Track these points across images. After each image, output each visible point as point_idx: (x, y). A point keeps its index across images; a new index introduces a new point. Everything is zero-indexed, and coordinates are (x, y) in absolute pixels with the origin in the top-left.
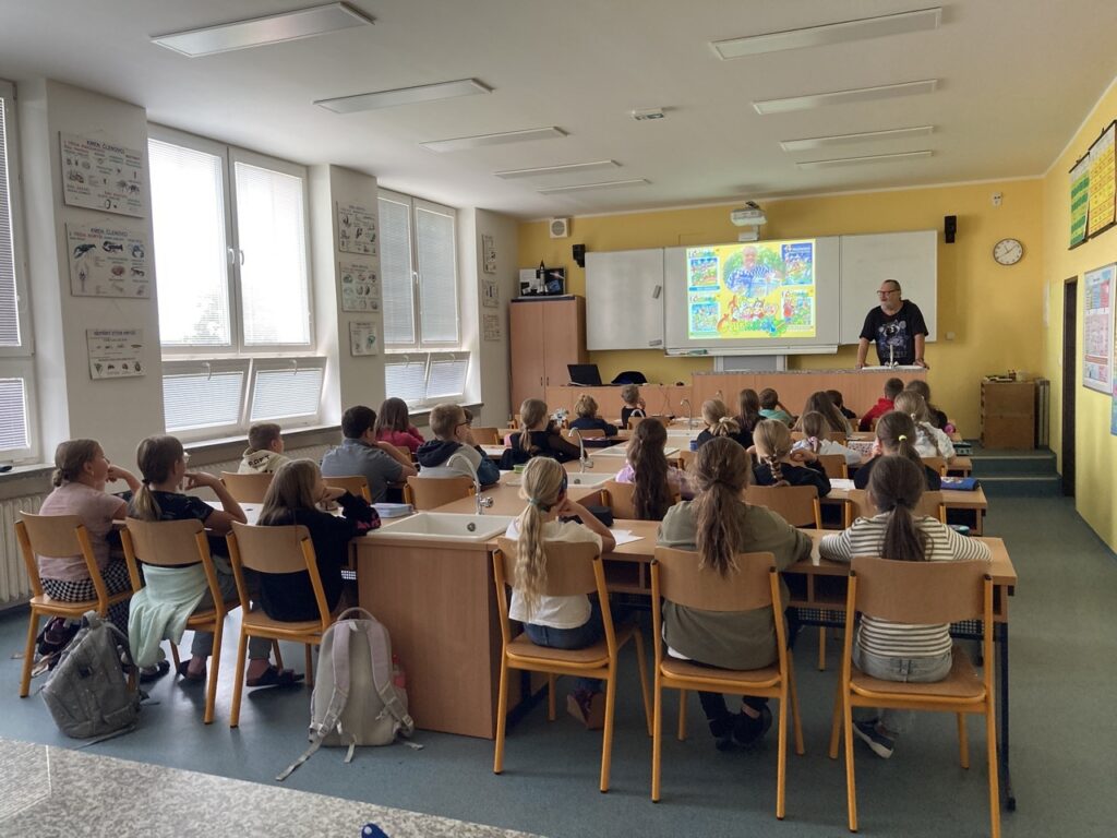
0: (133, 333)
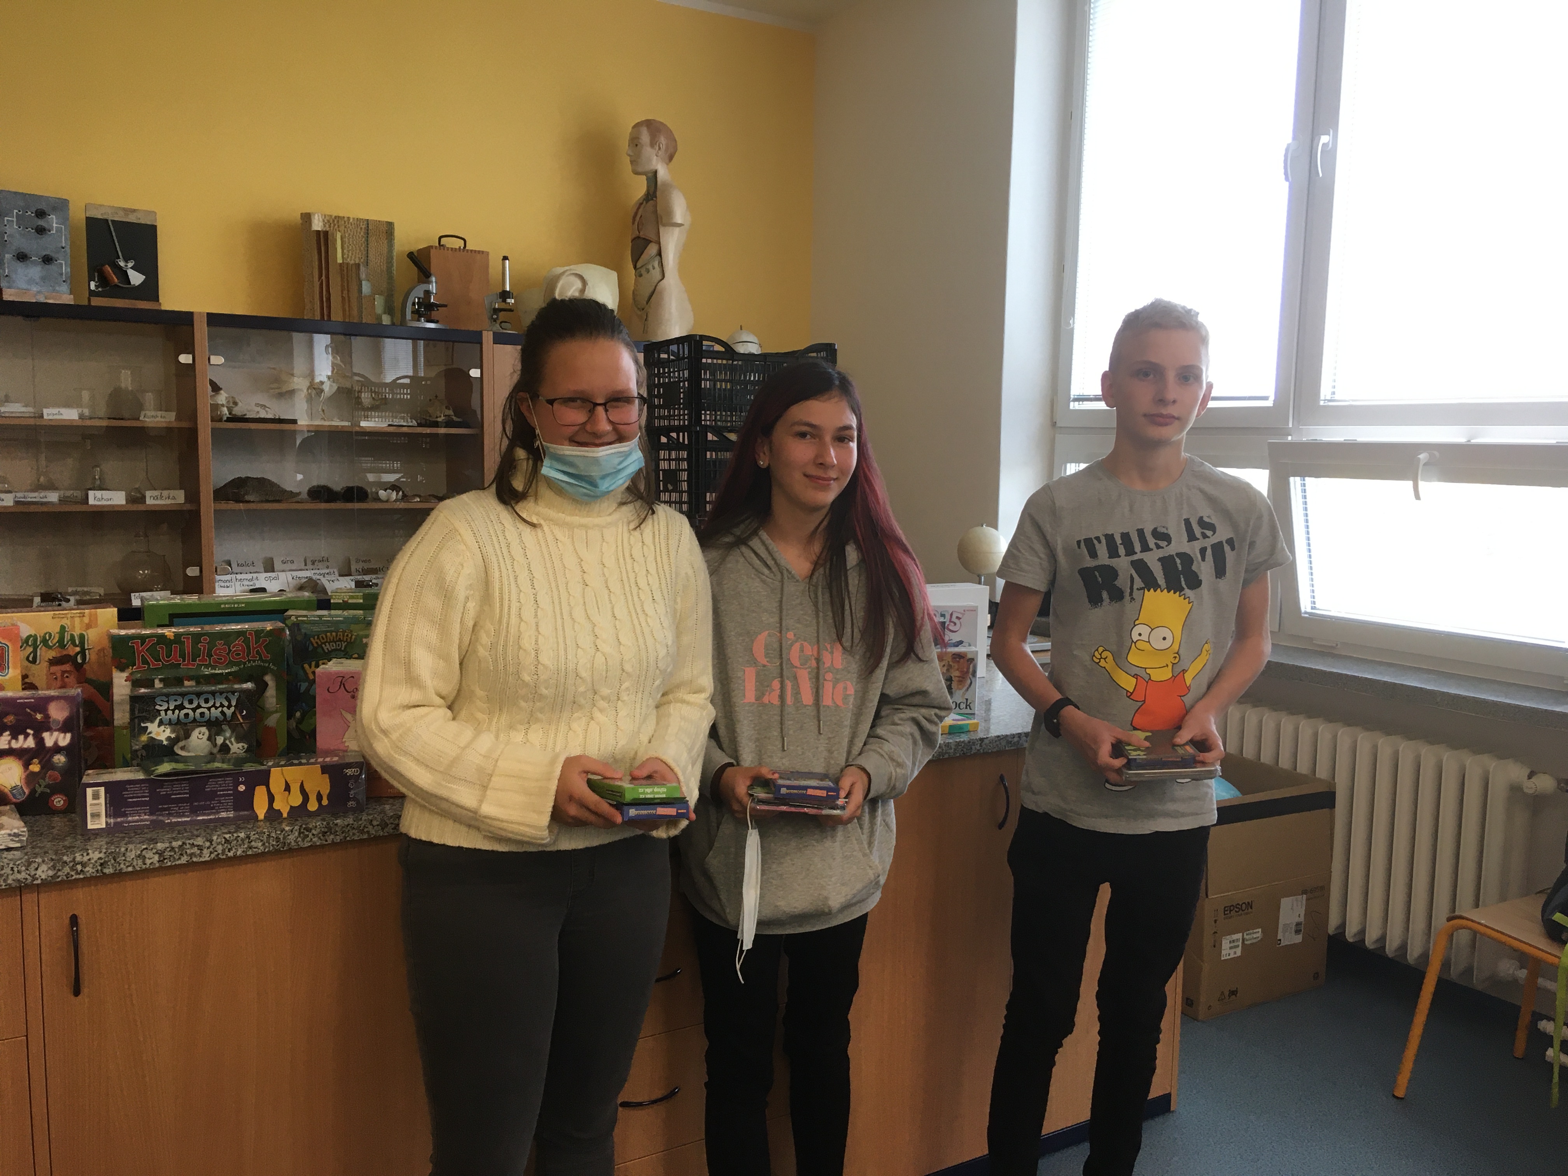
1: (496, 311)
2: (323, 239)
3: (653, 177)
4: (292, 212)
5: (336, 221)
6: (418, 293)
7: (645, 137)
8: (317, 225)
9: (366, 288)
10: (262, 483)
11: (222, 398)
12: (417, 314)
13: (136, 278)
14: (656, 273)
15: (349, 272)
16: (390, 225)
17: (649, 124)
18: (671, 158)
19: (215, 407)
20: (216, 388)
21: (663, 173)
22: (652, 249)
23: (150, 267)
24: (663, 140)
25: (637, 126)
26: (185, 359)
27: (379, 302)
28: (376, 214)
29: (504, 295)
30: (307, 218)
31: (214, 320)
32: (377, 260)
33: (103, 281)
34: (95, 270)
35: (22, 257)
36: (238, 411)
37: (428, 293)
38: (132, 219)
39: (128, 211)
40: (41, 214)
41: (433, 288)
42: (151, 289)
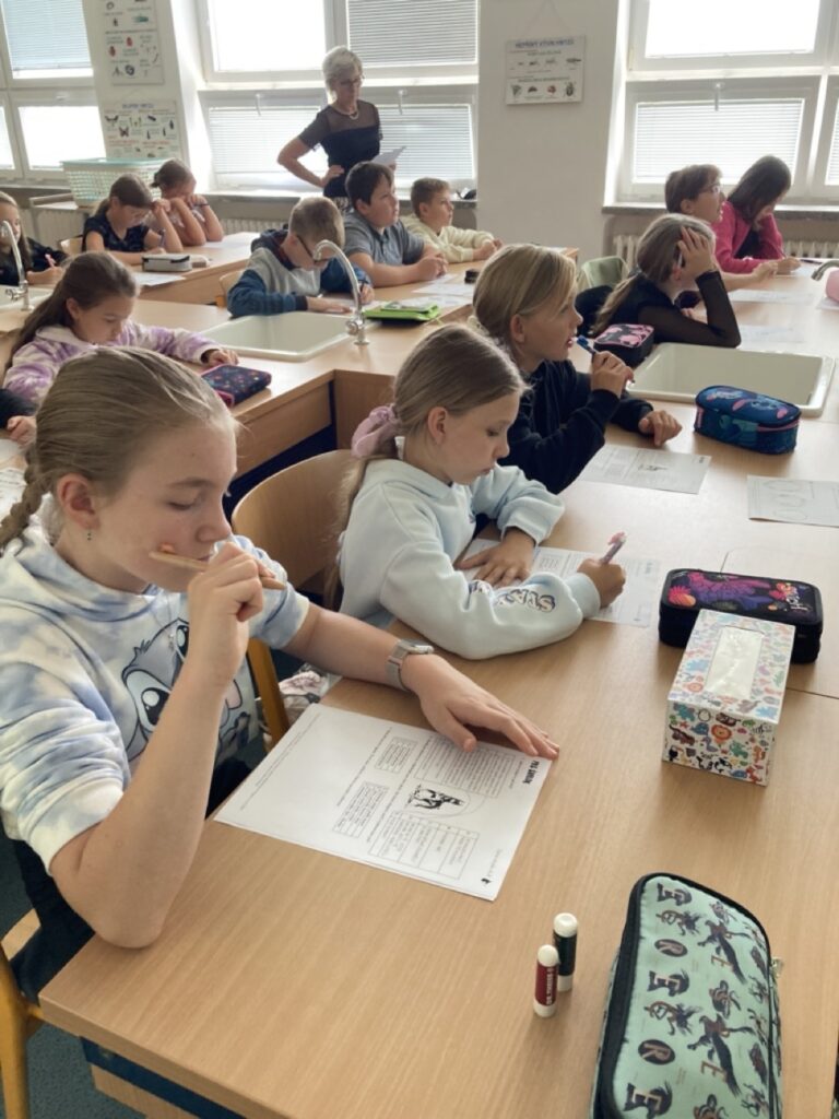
0: (570, 42)
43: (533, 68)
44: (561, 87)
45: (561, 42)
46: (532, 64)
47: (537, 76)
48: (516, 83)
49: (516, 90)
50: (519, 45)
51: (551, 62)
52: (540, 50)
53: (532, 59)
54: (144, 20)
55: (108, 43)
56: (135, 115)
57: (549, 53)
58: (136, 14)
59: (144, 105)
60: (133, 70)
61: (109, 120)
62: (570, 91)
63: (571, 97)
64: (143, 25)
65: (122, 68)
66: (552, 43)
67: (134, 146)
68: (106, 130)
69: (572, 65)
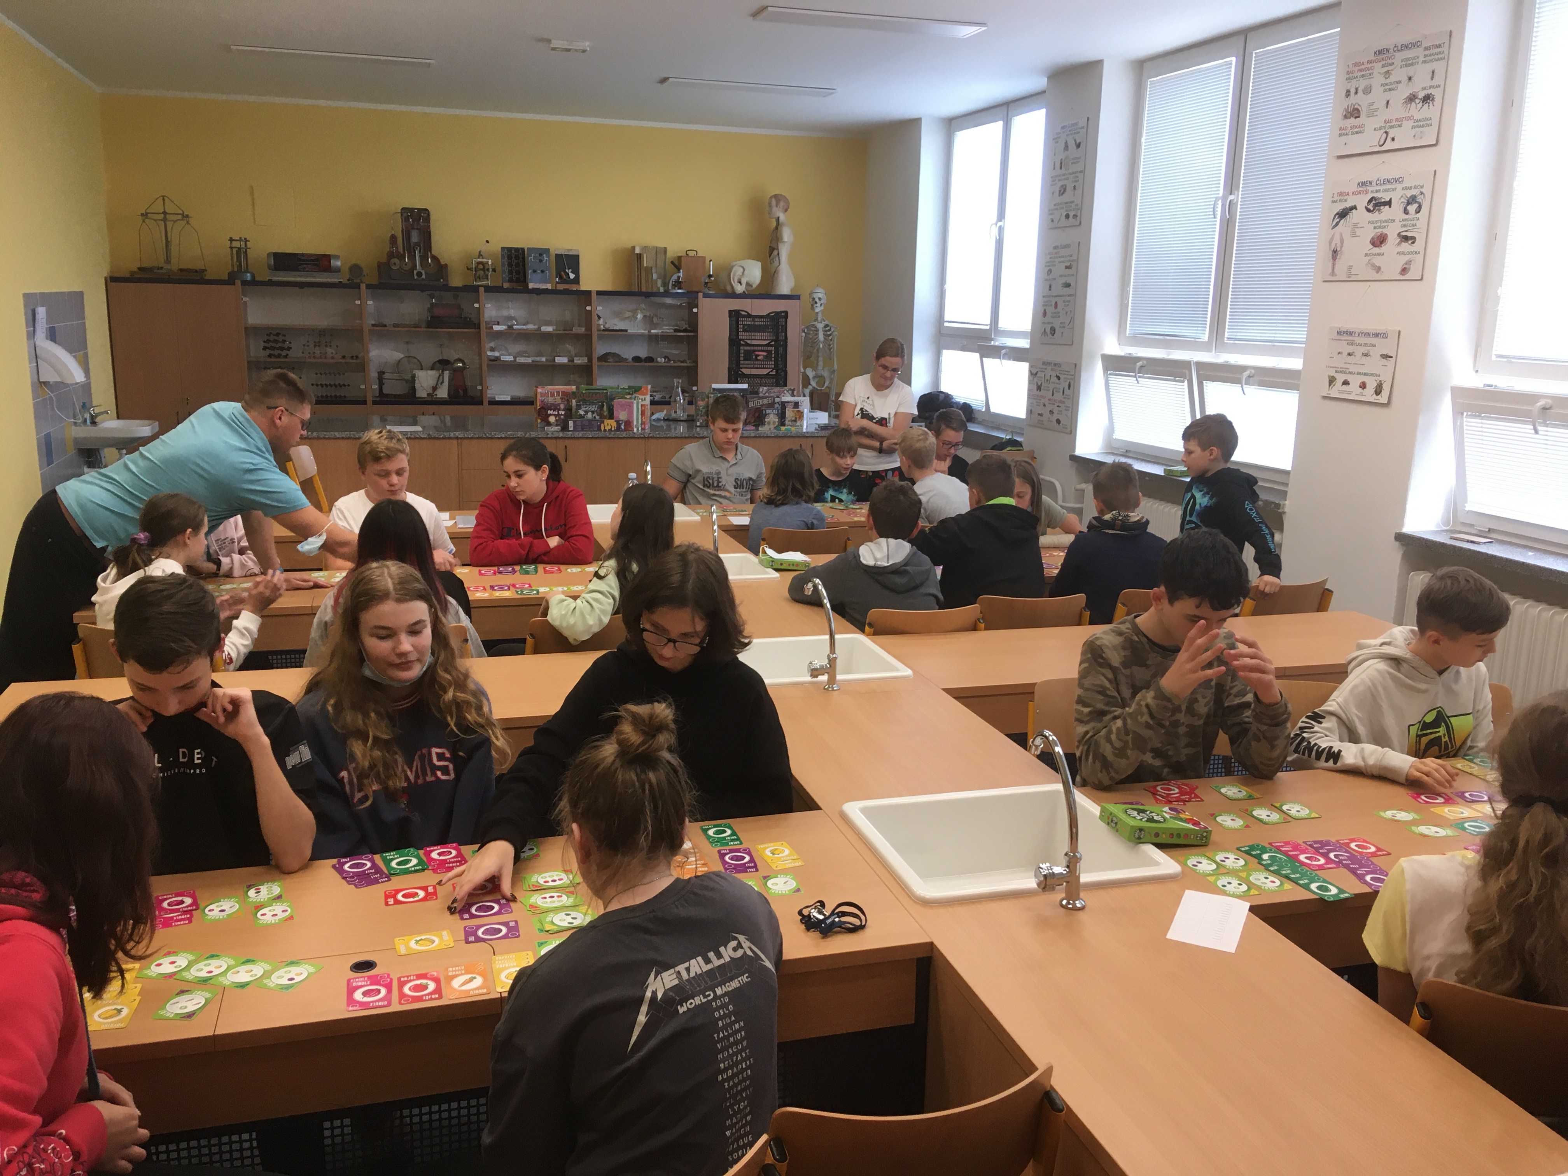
0: (1384, 335)
1: (706, 283)
2: (639, 257)
3: (778, 219)
4: (629, 245)
5: (645, 248)
6: (675, 277)
7: (774, 203)
8: (637, 251)
9: (655, 276)
10: (614, 355)
11: (601, 322)
12: (674, 286)
13: (572, 276)
14: (776, 263)
15: (649, 270)
16: (665, 248)
17: (776, 196)
18: (786, 210)
19: (599, 325)
20: (599, 317)
21: (782, 217)
22: (775, 253)
23: (576, 271)
24: (782, 204)
25: (771, 198)
26: (588, 308)
27: (659, 282)
28: (661, 244)
29: (710, 276)
30: (634, 248)
31: (599, 293)
32: (660, 263)
33: (561, 278)
34: (558, 274)
35: (535, 271)
36: (607, 326)
37: (679, 277)
38: (571, 253)
39: (569, 250)
40: (541, 255)
41: (681, 274)
42: (577, 281)
43: (1350, 359)
44: (1372, 385)
45: (1376, 335)
46: (1349, 354)
47: (1352, 369)
48: (1332, 373)
49: (1332, 380)
50: (1339, 333)
51: (1366, 355)
52: (1358, 340)
53: (1350, 349)
54: (1068, 285)
55: (1044, 305)
56: (1049, 372)
57: (1365, 345)
58: (1063, 280)
59: (1055, 365)
60: (1054, 330)
61: (1033, 374)
62: (1378, 391)
63: (1379, 397)
64: (1067, 291)
65: (1048, 330)
66: (1368, 334)
67: (1043, 401)
68: (1030, 382)
69: (1384, 361)
